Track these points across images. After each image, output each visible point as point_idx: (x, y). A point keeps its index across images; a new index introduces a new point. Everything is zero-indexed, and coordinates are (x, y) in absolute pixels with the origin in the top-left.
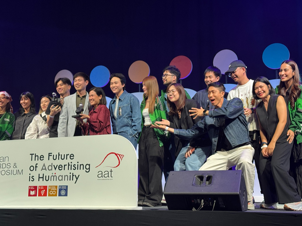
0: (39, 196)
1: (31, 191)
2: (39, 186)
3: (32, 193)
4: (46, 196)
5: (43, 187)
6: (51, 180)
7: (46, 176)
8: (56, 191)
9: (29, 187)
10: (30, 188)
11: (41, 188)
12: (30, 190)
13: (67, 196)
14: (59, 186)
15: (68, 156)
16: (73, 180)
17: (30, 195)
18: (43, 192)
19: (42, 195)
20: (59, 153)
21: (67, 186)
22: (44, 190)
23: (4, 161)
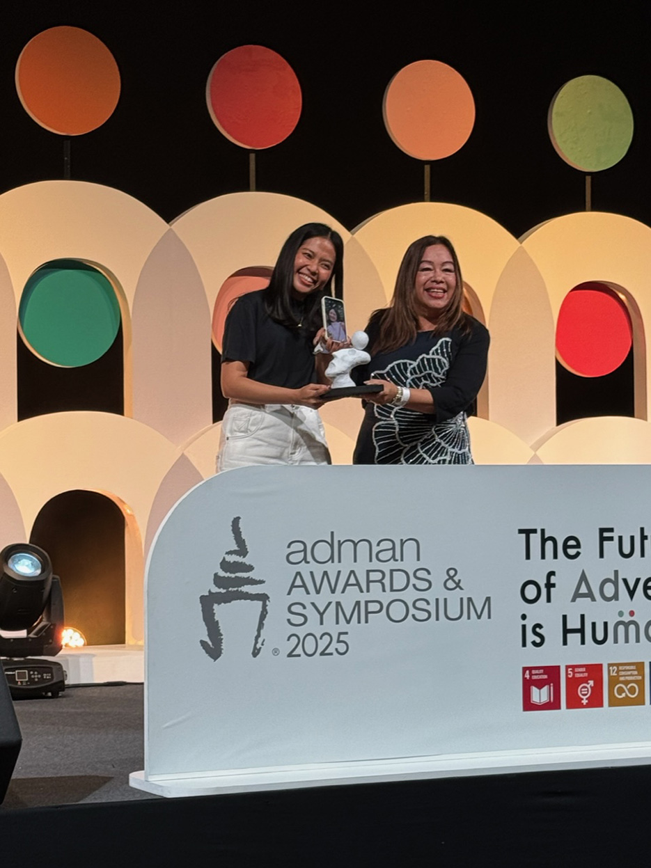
0: (569, 706)
1: (534, 690)
2: (567, 667)
3: (540, 695)
4: (600, 705)
5: (584, 669)
6: (616, 642)
7: (594, 624)
8: (641, 683)
9: (525, 669)
10: (527, 676)
11: (578, 675)
12: (527, 685)
17: (529, 705)
18: (584, 692)
19: (585, 702)
20: (642, 530)
22: (591, 683)
23: (398, 556)
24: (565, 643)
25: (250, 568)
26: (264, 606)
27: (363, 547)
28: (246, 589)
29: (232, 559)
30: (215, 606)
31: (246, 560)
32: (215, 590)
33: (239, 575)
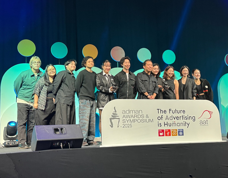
0: (166, 136)
1: (160, 133)
2: (165, 130)
3: (161, 134)
4: (170, 135)
6: (172, 126)
7: (169, 123)
8: (177, 132)
9: (159, 130)
10: (159, 131)
12: (159, 132)
13: (183, 135)
14: (178, 129)
15: (181, 111)
16: (186, 126)
18: (168, 133)
19: (168, 135)
20: (176, 109)
21: (183, 130)
22: (169, 132)
23: (139, 113)
24: (165, 126)
25: (117, 114)
26: (119, 120)
27: (134, 111)
28: (116, 117)
29: (114, 113)
30: (112, 120)
31: (116, 113)
32: (112, 117)
33: (115, 115)
